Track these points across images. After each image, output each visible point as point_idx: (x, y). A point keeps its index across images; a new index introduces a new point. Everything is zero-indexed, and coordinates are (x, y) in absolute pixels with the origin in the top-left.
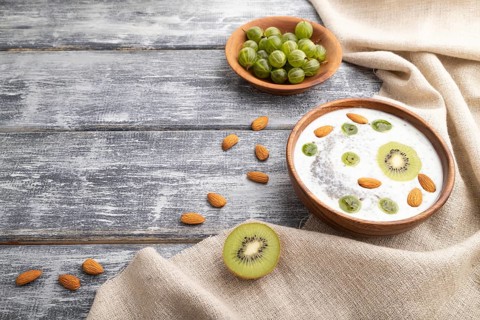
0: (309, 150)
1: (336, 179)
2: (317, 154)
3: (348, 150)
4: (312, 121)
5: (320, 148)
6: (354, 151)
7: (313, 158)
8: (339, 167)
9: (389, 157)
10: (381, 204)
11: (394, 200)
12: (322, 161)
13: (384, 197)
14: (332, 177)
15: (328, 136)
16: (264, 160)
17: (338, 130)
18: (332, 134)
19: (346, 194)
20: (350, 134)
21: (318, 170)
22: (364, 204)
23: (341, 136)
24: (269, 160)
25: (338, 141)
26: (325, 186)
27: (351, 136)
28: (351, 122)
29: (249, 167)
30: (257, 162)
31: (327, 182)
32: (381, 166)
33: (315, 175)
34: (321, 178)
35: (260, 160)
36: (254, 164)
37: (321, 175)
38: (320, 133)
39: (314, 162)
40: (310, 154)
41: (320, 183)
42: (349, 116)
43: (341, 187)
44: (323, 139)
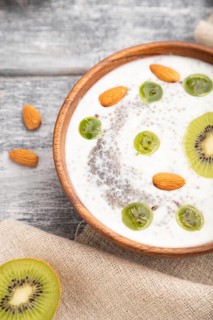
0: (89, 129)
1: (123, 177)
2: (99, 136)
3: (143, 129)
4: (97, 80)
5: (105, 124)
6: (153, 130)
7: (93, 142)
8: (128, 156)
9: (202, 138)
10: (180, 214)
11: (200, 208)
12: (105, 148)
13: (186, 203)
14: (117, 172)
15: (119, 104)
16: (36, 129)
17: (134, 94)
18: (124, 101)
19: (134, 200)
20: (150, 101)
21: (99, 162)
22: (157, 215)
23: (138, 105)
24: (43, 128)
25: (132, 113)
26: (106, 187)
27: (152, 105)
28: (154, 79)
29: (13, 140)
30: (24, 132)
31: (109, 182)
32: (188, 153)
33: (94, 170)
34: (102, 175)
35: (28, 130)
36: (20, 136)
37: (101, 170)
38: (108, 101)
39: (95, 149)
40: (89, 136)
41: (99, 184)
42: (153, 69)
43: (128, 189)
44: (111, 109)
